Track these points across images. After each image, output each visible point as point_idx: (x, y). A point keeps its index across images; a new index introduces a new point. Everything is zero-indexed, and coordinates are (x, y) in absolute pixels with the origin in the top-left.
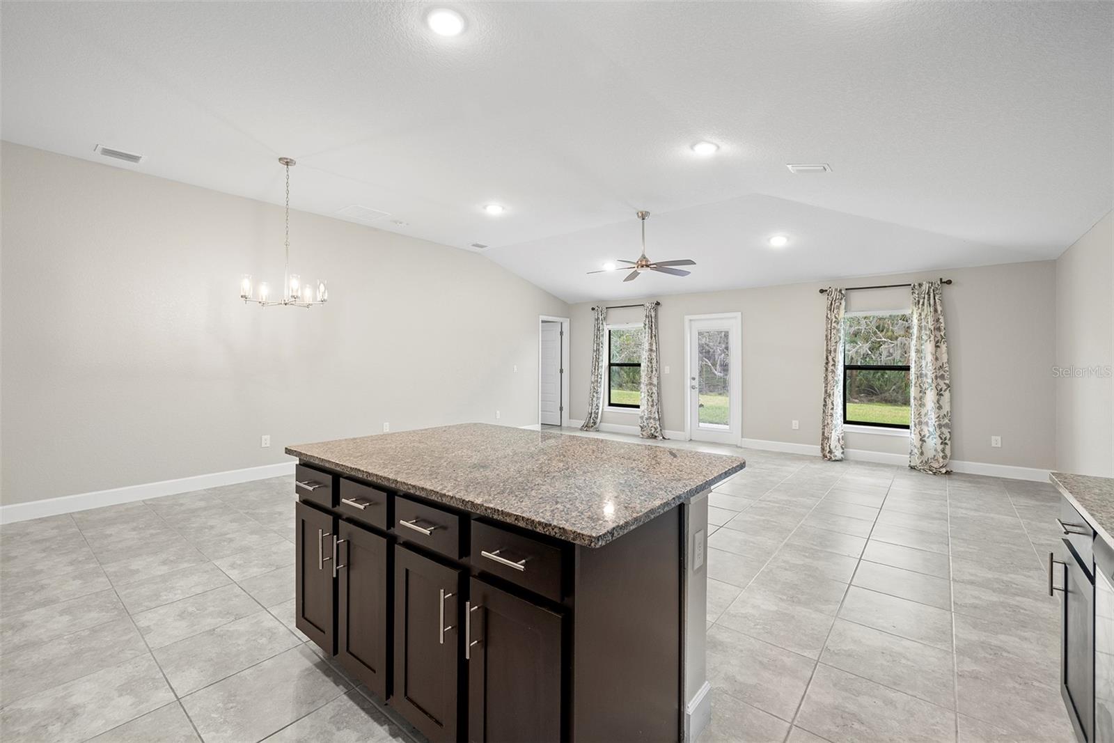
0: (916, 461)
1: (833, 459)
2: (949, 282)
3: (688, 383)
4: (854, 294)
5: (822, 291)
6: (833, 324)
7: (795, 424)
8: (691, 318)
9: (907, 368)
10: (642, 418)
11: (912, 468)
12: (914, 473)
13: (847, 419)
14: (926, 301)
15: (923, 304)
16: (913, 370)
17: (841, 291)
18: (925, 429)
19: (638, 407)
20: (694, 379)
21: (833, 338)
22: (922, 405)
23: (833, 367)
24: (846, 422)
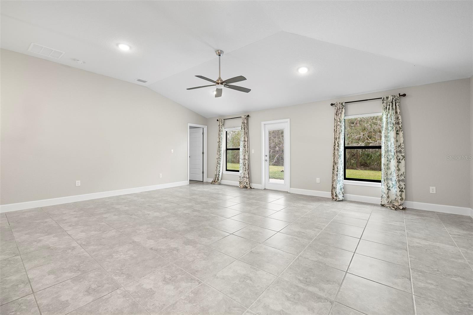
0: (385, 202)
1: (338, 200)
2: (404, 95)
3: (263, 158)
4: (350, 106)
5: (332, 105)
6: (338, 123)
7: (318, 180)
8: (265, 123)
9: (380, 147)
10: (240, 177)
11: (383, 205)
12: (384, 209)
13: (346, 177)
14: (391, 106)
15: (389, 109)
16: (383, 148)
17: (342, 104)
18: (390, 182)
19: (238, 171)
20: (266, 156)
21: (338, 131)
22: (388, 168)
23: (338, 148)
24: (345, 179)
